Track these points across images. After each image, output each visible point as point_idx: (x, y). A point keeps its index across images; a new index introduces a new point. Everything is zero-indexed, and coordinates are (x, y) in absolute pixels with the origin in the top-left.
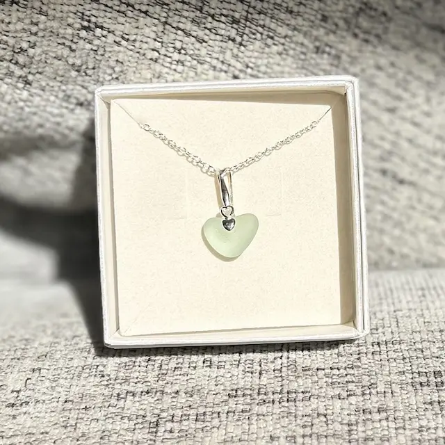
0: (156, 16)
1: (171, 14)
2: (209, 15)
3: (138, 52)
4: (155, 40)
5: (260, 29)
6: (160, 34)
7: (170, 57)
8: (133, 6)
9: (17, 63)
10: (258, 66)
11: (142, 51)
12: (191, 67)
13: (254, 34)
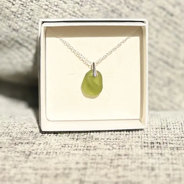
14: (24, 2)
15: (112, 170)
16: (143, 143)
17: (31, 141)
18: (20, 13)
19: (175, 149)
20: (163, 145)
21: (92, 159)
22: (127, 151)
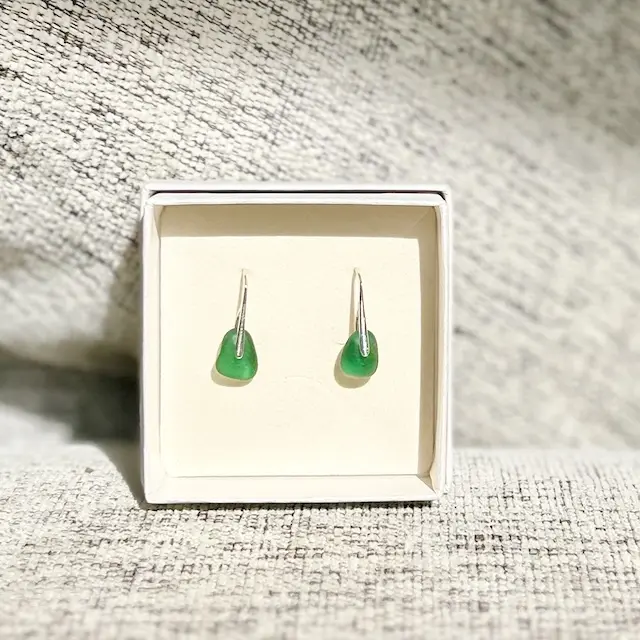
0: (179, 104)
1: (195, 102)
2: (239, 106)
3: (153, 144)
4: (174, 131)
5: (297, 128)
6: (181, 125)
7: (189, 152)
8: (152, 90)
9: (10, 150)
10: (291, 170)
11: (158, 143)
12: (213, 166)
13: (289, 132)
14: (107, 133)
15: (370, 612)
16: (454, 538)
17: (134, 535)
18: (95, 165)
19: (542, 553)
20: (509, 542)
21: (312, 583)
22: (410, 560)
